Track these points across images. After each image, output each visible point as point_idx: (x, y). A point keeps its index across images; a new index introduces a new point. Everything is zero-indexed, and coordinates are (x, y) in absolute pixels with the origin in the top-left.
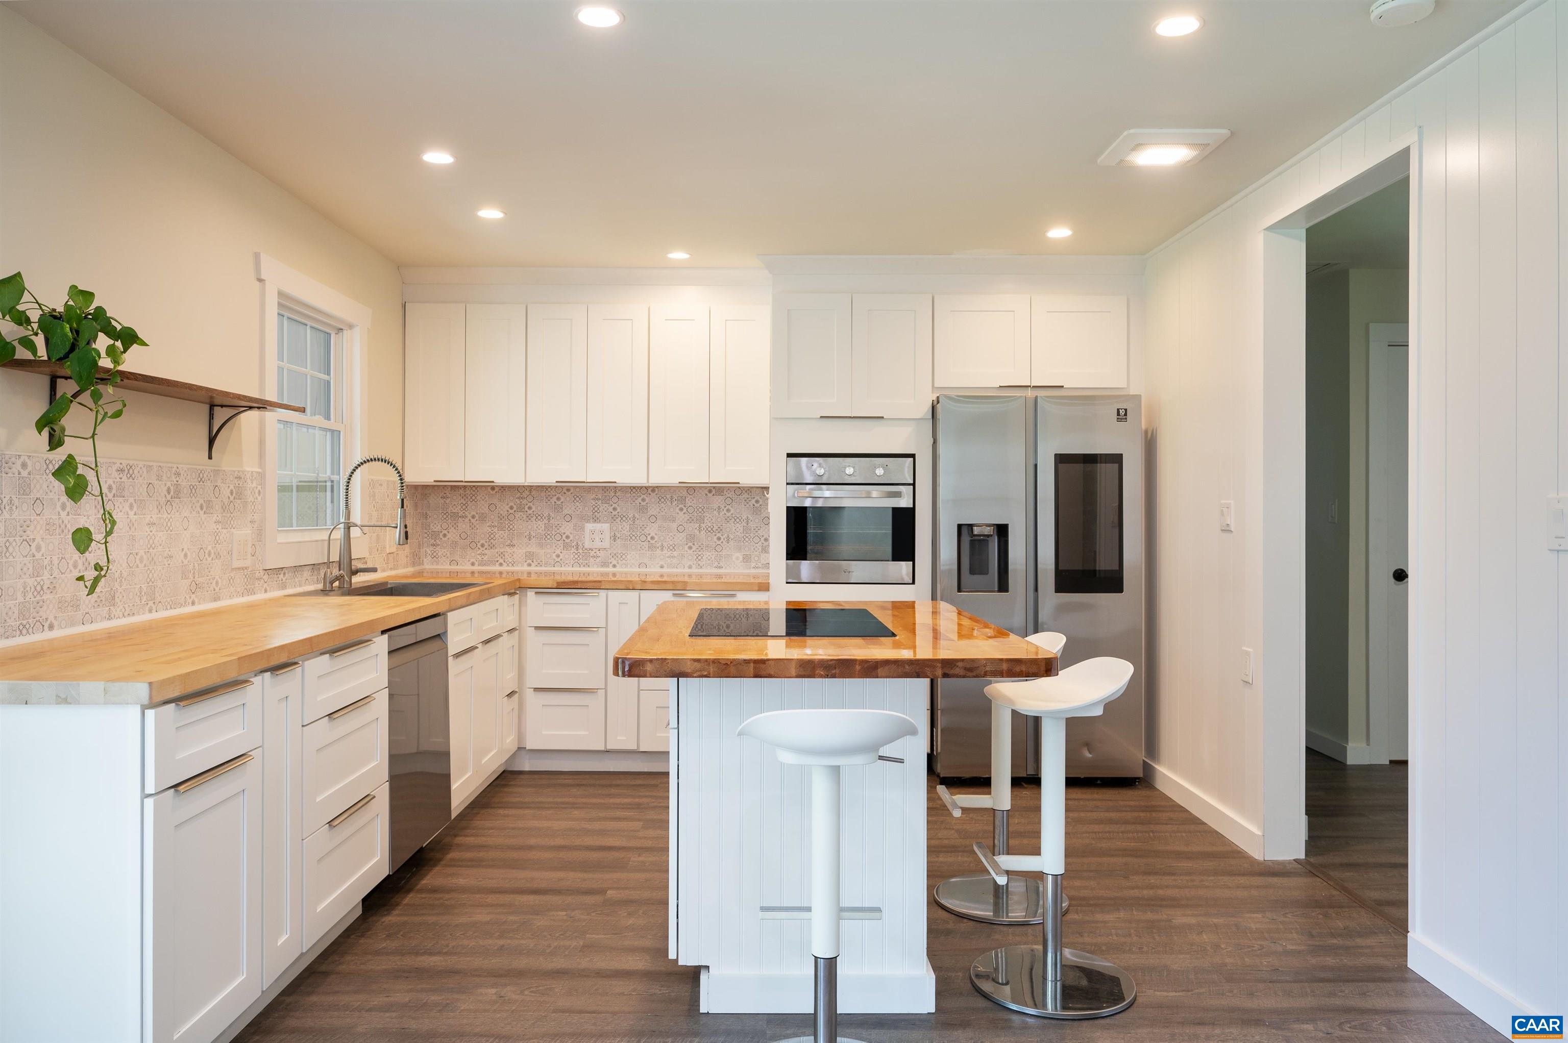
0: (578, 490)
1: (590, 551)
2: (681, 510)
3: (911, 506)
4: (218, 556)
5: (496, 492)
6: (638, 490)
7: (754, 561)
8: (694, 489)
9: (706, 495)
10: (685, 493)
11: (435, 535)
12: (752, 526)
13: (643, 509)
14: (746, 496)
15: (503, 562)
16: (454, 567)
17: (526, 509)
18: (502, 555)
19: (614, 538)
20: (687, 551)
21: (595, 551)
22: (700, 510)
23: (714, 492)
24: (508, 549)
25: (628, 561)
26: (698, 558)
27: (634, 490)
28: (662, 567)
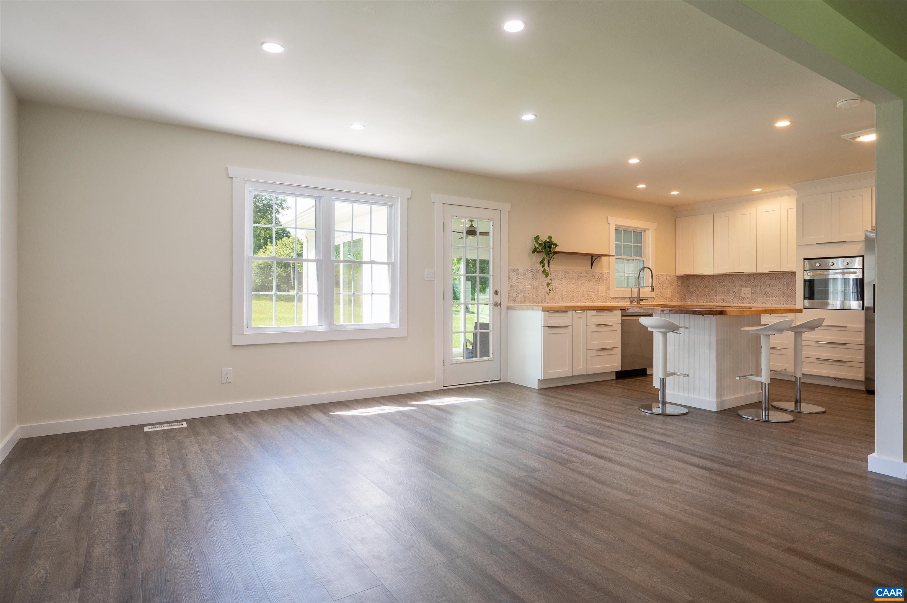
0: (739, 276)
1: (744, 298)
2: (780, 282)
3: (863, 277)
4: (594, 292)
9: (790, 276)
10: (781, 276)
11: (691, 292)
13: (764, 282)
15: (713, 302)
16: (697, 303)
17: (721, 283)
18: (713, 299)
19: (753, 293)
20: (782, 298)
21: (746, 298)
22: (788, 282)
25: (758, 302)
26: (787, 301)
28: (772, 304)
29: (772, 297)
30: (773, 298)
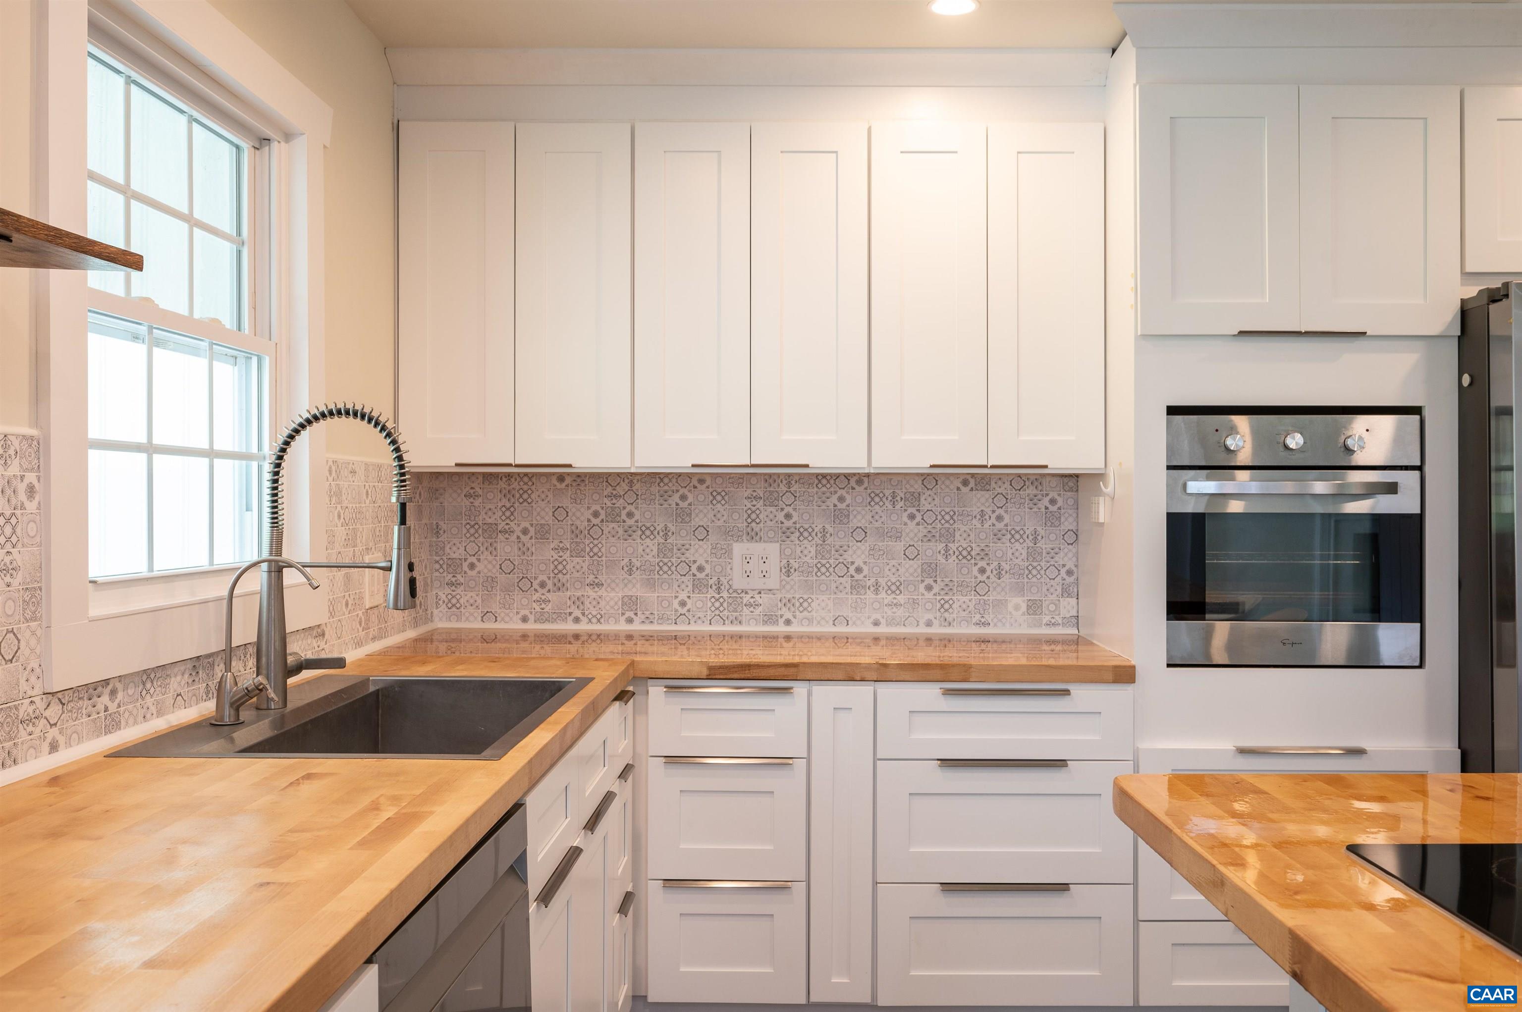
0: (719, 481)
1: (743, 595)
2: (912, 517)
3: (1418, 511)
5: (567, 486)
6: (832, 482)
7: (1047, 613)
8: (935, 478)
9: (958, 489)
10: (918, 486)
11: (454, 566)
12: (1044, 547)
13: (840, 516)
14: (1031, 491)
15: (580, 616)
16: (490, 625)
17: (624, 517)
18: (579, 601)
19: (788, 570)
20: (923, 595)
21: (751, 594)
22: (947, 517)
23: (972, 483)
24: (590, 592)
25: (814, 613)
26: (944, 606)
27: (824, 481)
28: (876, 623)
29: (877, 592)
30: (883, 595)
